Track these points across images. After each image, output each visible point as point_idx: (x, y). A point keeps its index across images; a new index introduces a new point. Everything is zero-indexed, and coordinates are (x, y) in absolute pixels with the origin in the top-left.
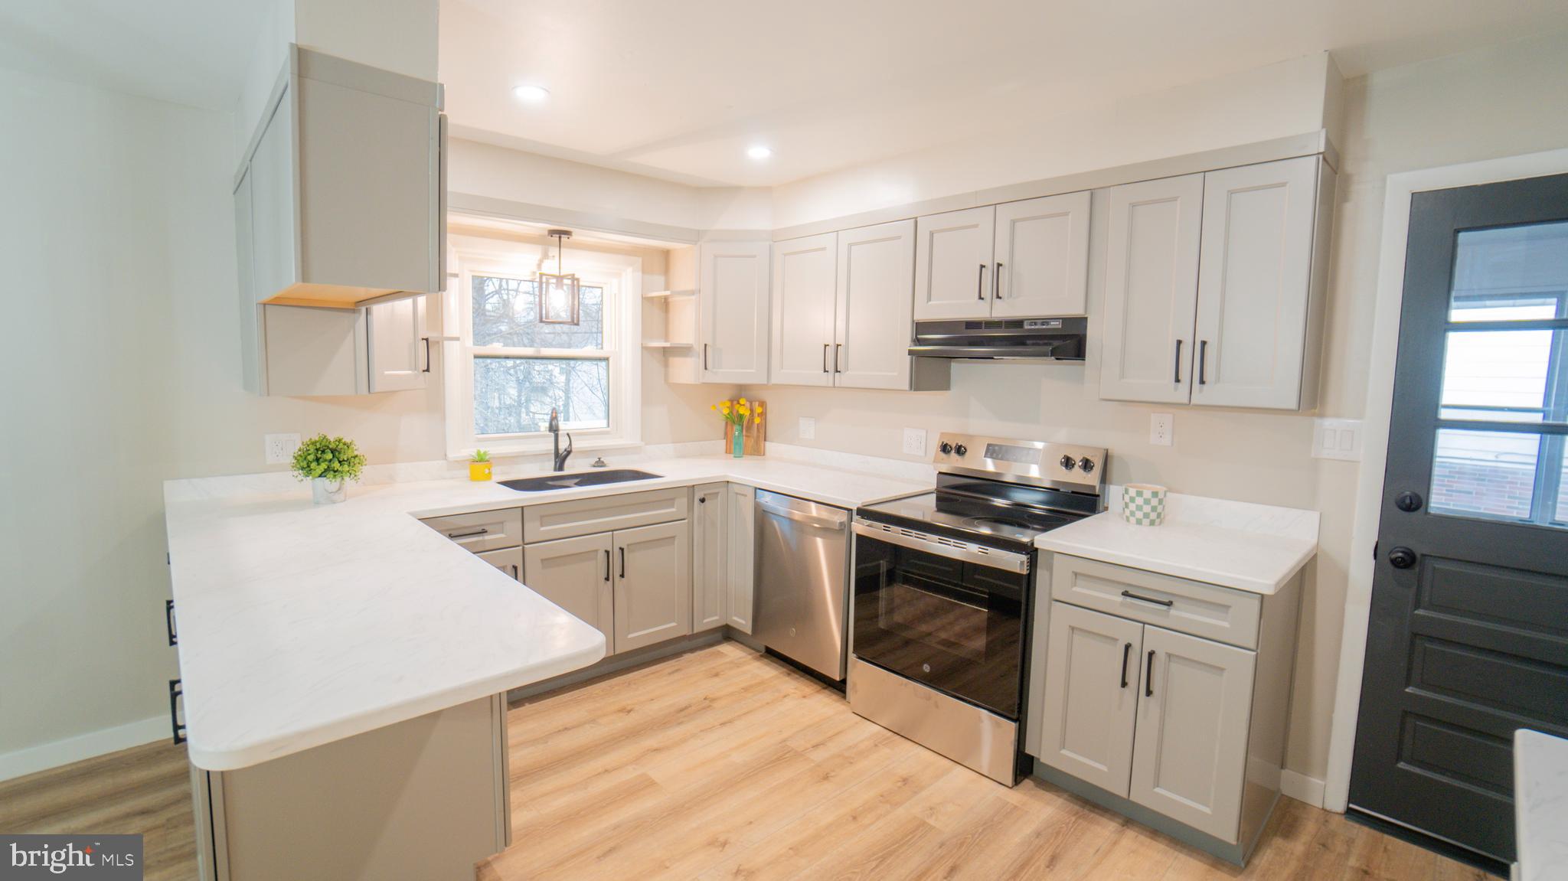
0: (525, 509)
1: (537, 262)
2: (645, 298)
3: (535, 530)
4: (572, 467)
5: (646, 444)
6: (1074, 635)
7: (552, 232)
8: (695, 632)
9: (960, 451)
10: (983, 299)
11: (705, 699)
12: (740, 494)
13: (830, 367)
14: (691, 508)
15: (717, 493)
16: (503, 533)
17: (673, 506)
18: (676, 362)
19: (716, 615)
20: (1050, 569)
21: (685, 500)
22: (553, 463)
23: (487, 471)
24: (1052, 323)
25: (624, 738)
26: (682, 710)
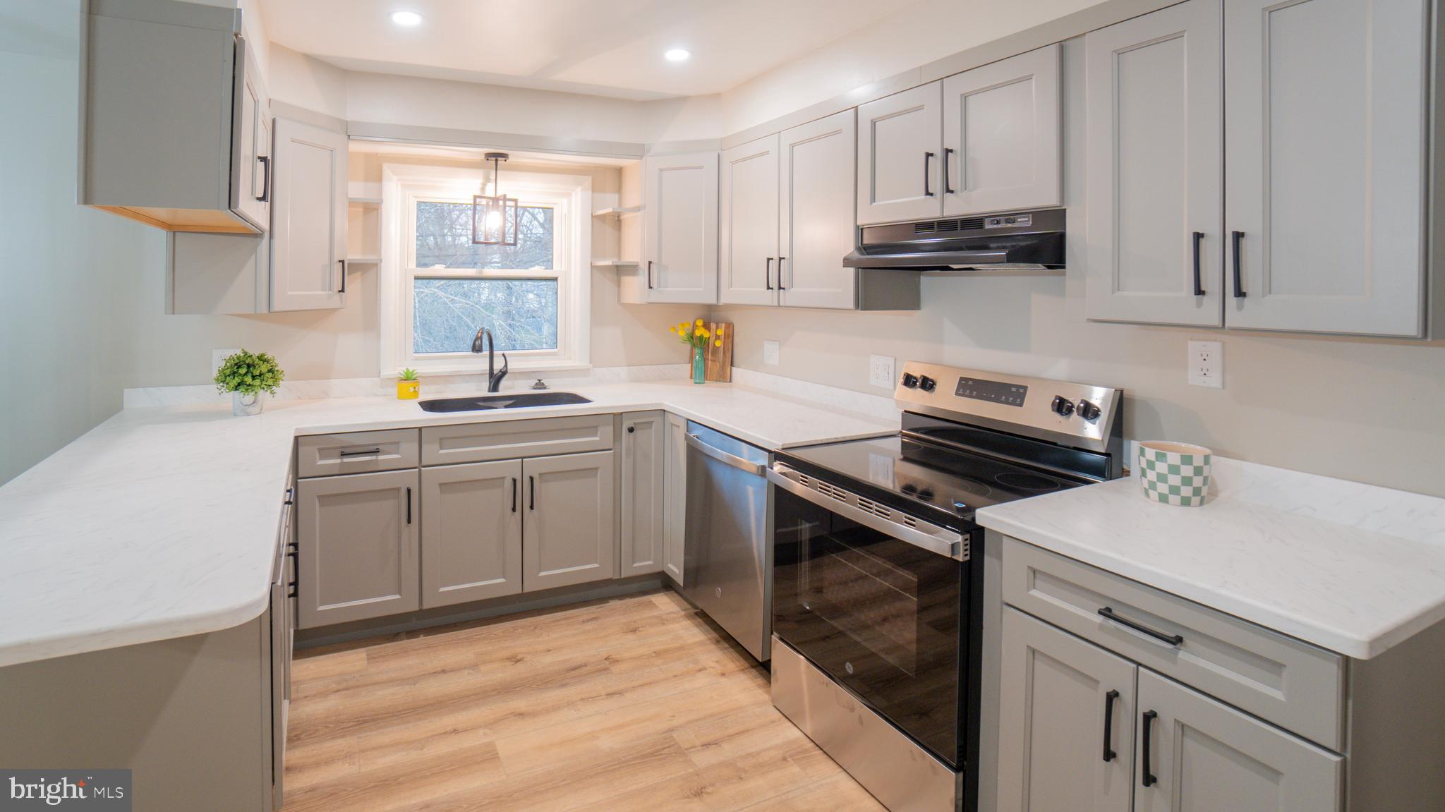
0: (423, 429)
1: (480, 186)
2: (594, 216)
3: (433, 452)
4: (506, 388)
5: (594, 367)
6: (1036, 661)
7: (489, 156)
8: (623, 577)
9: (928, 384)
10: (932, 194)
11: (606, 659)
12: (675, 425)
13: (774, 284)
14: (617, 437)
15: (651, 423)
16: (398, 453)
17: (596, 435)
18: (627, 280)
19: (649, 560)
20: (999, 556)
21: (610, 429)
22: (488, 383)
23: (412, 389)
24: (1019, 220)
25: (494, 693)
26: (574, 669)
